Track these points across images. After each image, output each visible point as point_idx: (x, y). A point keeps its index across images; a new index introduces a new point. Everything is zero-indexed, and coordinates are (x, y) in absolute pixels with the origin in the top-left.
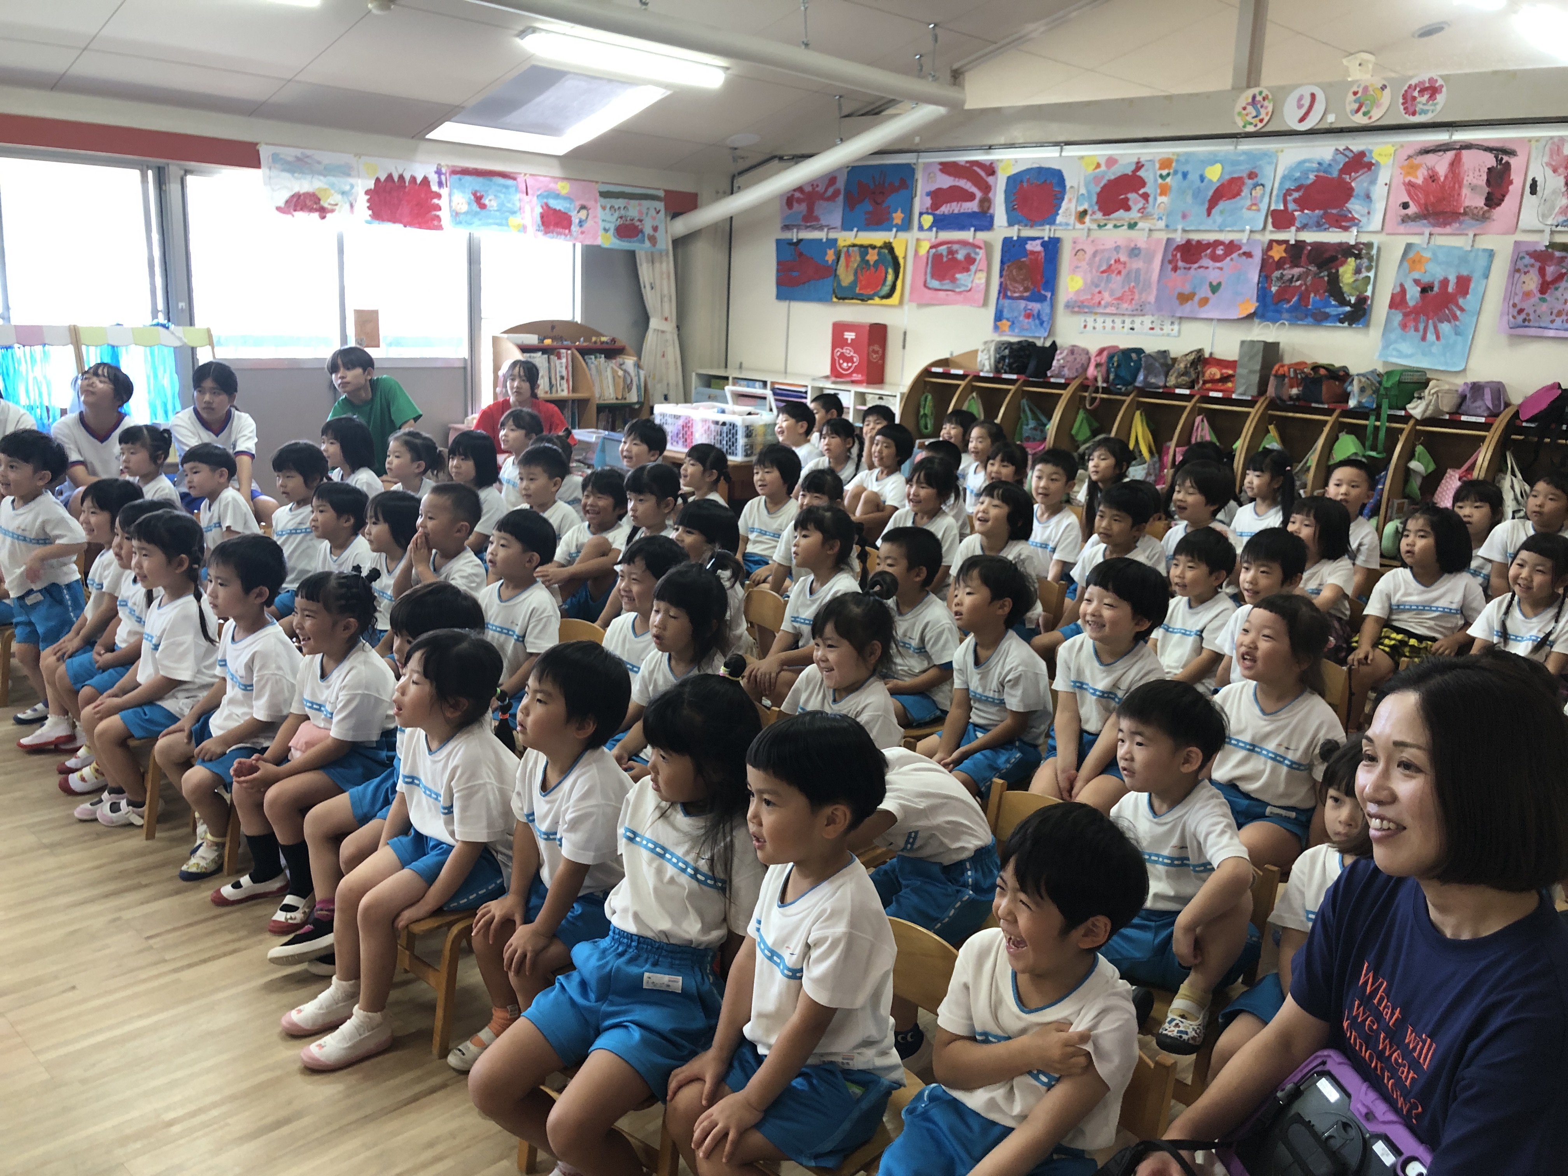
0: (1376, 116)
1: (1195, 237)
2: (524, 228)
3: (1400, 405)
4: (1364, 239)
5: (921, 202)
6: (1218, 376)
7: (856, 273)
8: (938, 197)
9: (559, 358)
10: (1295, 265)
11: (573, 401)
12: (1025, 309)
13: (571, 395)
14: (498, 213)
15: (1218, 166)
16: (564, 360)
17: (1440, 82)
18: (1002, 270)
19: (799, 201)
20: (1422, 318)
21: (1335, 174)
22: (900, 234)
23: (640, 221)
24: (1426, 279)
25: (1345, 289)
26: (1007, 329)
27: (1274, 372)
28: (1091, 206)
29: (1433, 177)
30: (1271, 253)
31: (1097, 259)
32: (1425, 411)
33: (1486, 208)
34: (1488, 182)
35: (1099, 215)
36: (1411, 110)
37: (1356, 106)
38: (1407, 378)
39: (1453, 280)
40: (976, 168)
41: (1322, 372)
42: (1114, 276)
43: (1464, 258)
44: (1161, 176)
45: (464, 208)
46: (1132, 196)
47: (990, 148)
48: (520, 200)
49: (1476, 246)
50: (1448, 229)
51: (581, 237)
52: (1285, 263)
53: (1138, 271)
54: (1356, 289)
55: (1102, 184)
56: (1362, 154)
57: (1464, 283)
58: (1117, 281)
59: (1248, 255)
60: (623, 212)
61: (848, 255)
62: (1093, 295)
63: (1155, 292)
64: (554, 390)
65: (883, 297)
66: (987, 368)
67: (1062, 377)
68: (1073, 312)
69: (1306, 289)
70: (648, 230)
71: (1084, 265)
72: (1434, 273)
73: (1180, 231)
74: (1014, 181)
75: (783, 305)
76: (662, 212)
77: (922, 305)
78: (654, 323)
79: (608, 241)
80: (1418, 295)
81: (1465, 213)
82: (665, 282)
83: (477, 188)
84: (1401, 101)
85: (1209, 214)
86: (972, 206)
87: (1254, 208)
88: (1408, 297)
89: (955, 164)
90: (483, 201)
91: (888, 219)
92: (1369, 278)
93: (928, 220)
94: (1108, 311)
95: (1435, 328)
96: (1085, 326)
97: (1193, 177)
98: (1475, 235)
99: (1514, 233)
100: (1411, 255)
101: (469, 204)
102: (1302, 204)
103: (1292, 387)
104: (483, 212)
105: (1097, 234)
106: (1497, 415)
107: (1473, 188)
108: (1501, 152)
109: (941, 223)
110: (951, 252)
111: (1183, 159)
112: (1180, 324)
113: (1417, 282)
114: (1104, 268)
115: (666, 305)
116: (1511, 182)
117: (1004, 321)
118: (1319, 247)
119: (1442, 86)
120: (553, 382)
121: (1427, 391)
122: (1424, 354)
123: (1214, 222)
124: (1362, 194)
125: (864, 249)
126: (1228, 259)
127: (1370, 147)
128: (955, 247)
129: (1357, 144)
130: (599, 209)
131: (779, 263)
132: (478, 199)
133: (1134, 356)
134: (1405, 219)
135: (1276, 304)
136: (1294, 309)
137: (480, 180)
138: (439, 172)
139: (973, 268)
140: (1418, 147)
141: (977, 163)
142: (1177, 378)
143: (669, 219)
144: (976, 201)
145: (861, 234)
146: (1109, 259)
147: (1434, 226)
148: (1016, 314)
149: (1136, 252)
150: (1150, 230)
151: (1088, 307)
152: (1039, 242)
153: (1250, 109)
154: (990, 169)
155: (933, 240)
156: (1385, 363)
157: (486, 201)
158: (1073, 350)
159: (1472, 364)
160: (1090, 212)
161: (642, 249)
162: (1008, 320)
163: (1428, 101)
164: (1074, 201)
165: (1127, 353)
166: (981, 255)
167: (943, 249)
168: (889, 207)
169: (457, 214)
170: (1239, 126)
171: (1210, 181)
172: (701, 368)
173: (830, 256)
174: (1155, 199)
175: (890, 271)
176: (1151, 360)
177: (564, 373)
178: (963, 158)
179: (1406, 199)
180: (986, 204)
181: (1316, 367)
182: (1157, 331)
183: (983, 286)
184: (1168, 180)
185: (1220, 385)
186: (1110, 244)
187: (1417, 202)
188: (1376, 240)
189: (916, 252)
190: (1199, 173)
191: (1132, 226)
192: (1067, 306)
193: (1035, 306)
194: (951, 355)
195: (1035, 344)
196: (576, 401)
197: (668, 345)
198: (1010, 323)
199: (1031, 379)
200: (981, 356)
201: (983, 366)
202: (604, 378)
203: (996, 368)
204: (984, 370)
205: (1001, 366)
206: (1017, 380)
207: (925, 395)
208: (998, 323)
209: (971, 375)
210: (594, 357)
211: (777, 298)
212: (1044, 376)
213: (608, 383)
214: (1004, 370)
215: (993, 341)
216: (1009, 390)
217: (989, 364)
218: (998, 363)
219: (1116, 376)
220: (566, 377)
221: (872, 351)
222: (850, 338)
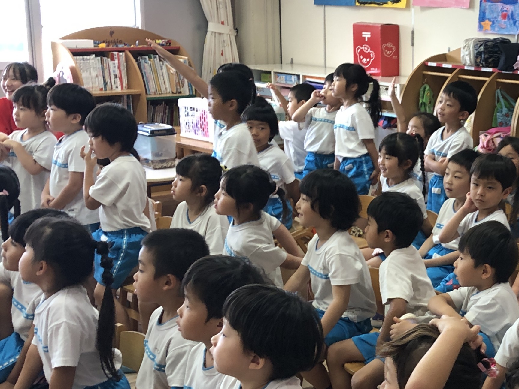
9: (113, 59)
11: (128, 96)
12: (502, 10)
13: (125, 91)
16: (116, 61)
26: (489, 28)
64: (109, 87)
66: (468, 62)
75: (321, 9)
77: (424, 8)
78: (212, 27)
115: (222, 11)
117: (487, 21)
120: (108, 80)
148: (495, 15)
162: (489, 20)
177: (118, 73)
193: (509, 8)
194: (449, 50)
195: (509, 41)
196: (131, 96)
197: (225, 45)
198: (491, 23)
199: (503, 72)
200: (463, 52)
201: (466, 60)
202: (160, 75)
203: (476, 62)
204: (467, 65)
205: (479, 60)
206: (492, 73)
207: (424, 86)
208: (482, 23)
209: (456, 69)
210: (147, 57)
211: (315, 3)
212: (512, 69)
213: (164, 79)
214: (482, 64)
215: (472, 39)
216: (485, 81)
217: (470, 59)
218: (477, 57)
220: (118, 76)
221: (387, 48)
222: (366, 36)
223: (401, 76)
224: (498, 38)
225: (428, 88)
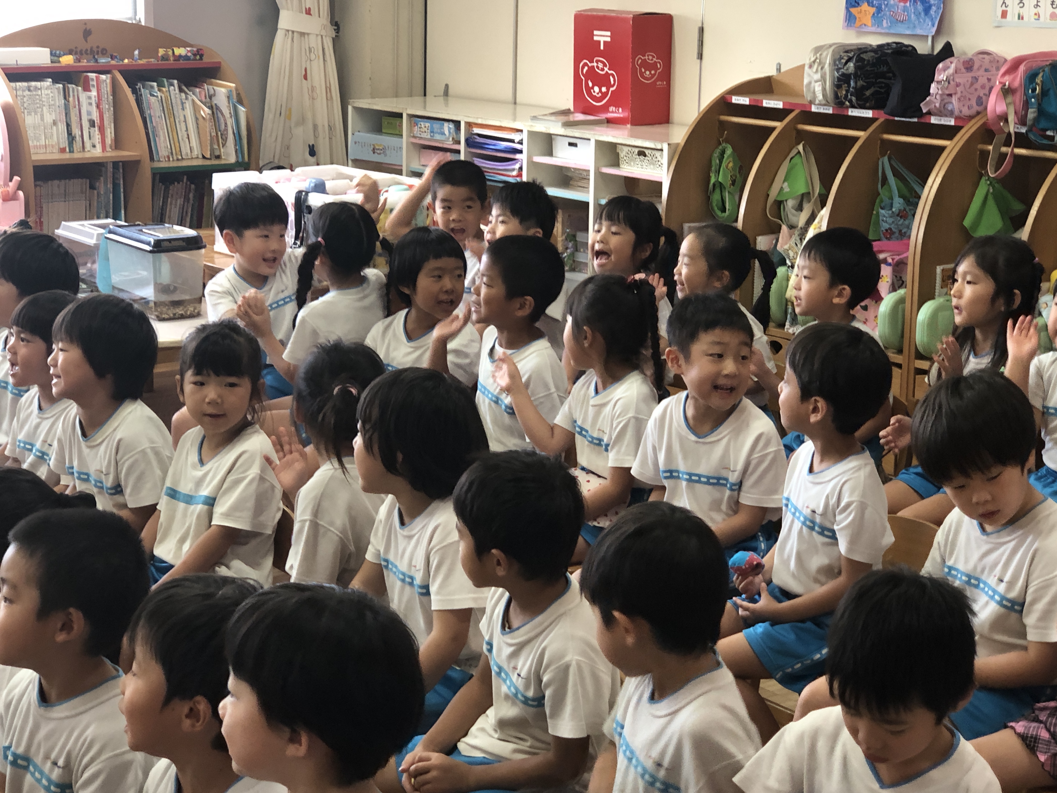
9: (87, 88)
11: (115, 164)
13: (111, 154)
16: (94, 93)
26: (868, 20)
64: (77, 145)
66: (820, 97)
67: (951, 114)
78: (287, 20)
96: (1004, 14)
117: (863, 6)
120: (76, 131)
162: (870, 3)
177: (95, 116)
194: (779, 70)
195: (914, 49)
196: (121, 164)
197: (313, 56)
198: (873, 10)
199: (896, 119)
200: (809, 75)
201: (814, 92)
202: (179, 122)
203: (836, 96)
204: (817, 102)
205: (844, 92)
206: (872, 120)
207: (720, 147)
208: (853, 10)
209: (793, 111)
210: (155, 84)
212: (918, 112)
213: (187, 130)
214: (850, 101)
215: (831, 46)
216: (856, 139)
217: (824, 89)
218: (840, 86)
219: (1041, 112)
220: (97, 122)
221: (645, 65)
222: (602, 39)
223: (672, 123)
224: (888, 44)
225: (729, 151)
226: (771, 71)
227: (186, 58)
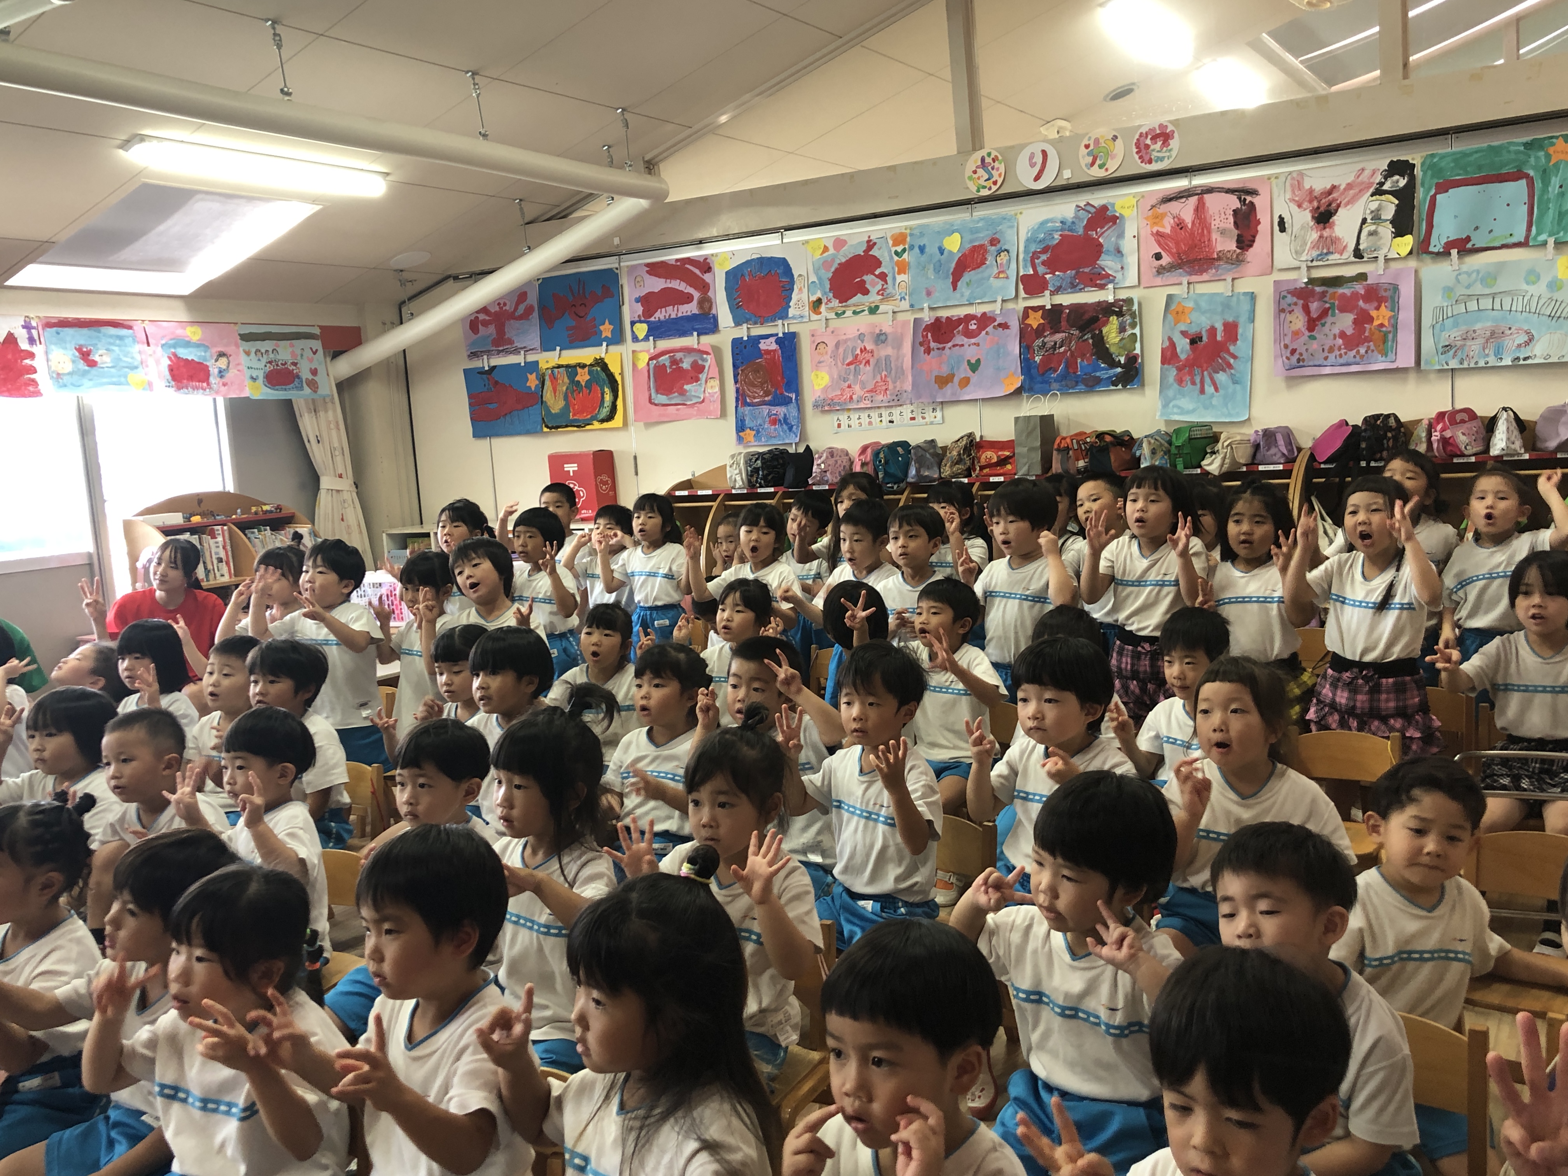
0: (1113, 168)
1: (944, 314)
2: (150, 385)
3: (1194, 463)
4: (1123, 295)
5: (630, 310)
6: (995, 460)
7: (566, 398)
8: (650, 303)
9: (214, 537)
10: (1056, 330)
12: (769, 415)
14: (113, 370)
15: (957, 237)
16: (220, 539)
17: (1170, 128)
18: (736, 376)
19: (485, 324)
20: (1197, 370)
21: (1081, 231)
22: (611, 348)
23: (295, 364)
24: (1193, 330)
25: (1113, 350)
26: (752, 439)
27: (1056, 447)
28: (825, 293)
29: (1180, 225)
30: (1028, 322)
31: (841, 350)
32: (1222, 465)
33: (1238, 251)
34: (1236, 224)
35: (835, 303)
36: (1147, 158)
37: (1090, 159)
38: (1197, 434)
39: (1219, 327)
40: (687, 266)
41: (1108, 438)
42: (862, 366)
43: (1226, 304)
44: (896, 253)
45: (68, 367)
46: (868, 278)
47: (701, 242)
48: (140, 352)
49: (1237, 290)
50: (1205, 277)
51: (223, 389)
52: (1044, 331)
53: (887, 357)
54: (1123, 348)
55: (833, 269)
56: (1104, 208)
57: (1231, 330)
58: (867, 371)
59: (1004, 326)
60: (272, 356)
61: (553, 378)
62: (843, 390)
63: (910, 378)
64: (211, 576)
65: (602, 421)
66: (739, 483)
67: (826, 482)
68: (824, 412)
69: (1072, 354)
70: (305, 375)
71: (827, 358)
72: (1200, 322)
73: (926, 310)
74: (733, 276)
75: (484, 443)
76: (321, 352)
77: (649, 425)
78: (326, 482)
79: (258, 391)
80: (1188, 347)
81: (1219, 259)
82: (334, 433)
83: (82, 342)
84: (1135, 150)
85: (955, 288)
86: (691, 308)
87: (1001, 276)
88: (1178, 350)
89: (663, 263)
90: (91, 357)
91: (596, 333)
92: (1135, 334)
93: (642, 329)
94: (862, 405)
95: (1212, 379)
96: (839, 426)
97: (931, 249)
98: (1233, 279)
99: (1271, 273)
100: (1173, 307)
101: (73, 362)
102: (1052, 265)
103: (1078, 460)
104: (94, 371)
105: (835, 323)
106: (1294, 460)
107: (1223, 232)
108: (1243, 192)
109: (657, 331)
110: (674, 362)
111: (915, 232)
112: (942, 409)
113: (1184, 334)
114: (850, 359)
115: (339, 459)
116: (1259, 222)
117: (748, 431)
118: (1077, 309)
119: (1173, 132)
120: (210, 567)
121: (1220, 445)
122: (1206, 408)
123: (962, 296)
124: (1112, 249)
125: (572, 370)
126: (984, 333)
127: (1111, 201)
128: (679, 355)
129: (1098, 198)
130: (243, 356)
131: (471, 396)
132: (85, 355)
133: (900, 449)
134: (1161, 271)
135: (1043, 374)
136: (1063, 377)
137: (85, 331)
138: (27, 327)
139: (703, 376)
140: (1160, 196)
141: (689, 260)
142: (951, 467)
143: (328, 359)
144: (695, 302)
145: (565, 353)
146: (854, 349)
147: (1190, 274)
148: (760, 422)
149: (883, 337)
150: (894, 312)
151: (839, 404)
152: (773, 339)
153: (981, 172)
154: (706, 266)
155: (652, 351)
156: (1168, 422)
157: (96, 358)
158: (832, 453)
159: (1256, 411)
160: (824, 300)
161: (300, 397)
162: (751, 429)
163: (1162, 148)
164: (805, 290)
165: (892, 447)
166: (710, 361)
167: (665, 360)
168: (594, 319)
169: (58, 374)
170: (972, 191)
171: (950, 252)
172: (391, 527)
173: (532, 382)
174: (894, 279)
175: (606, 390)
176: (921, 452)
177: (222, 555)
178: (672, 256)
179: (1159, 250)
180: (707, 305)
181: (1100, 435)
182: (919, 420)
183: (718, 395)
184: (905, 256)
185: (999, 470)
186: (852, 333)
187: (1169, 251)
188: (1135, 295)
189: (634, 365)
190: (937, 245)
191: (873, 310)
192: (816, 406)
193: (781, 411)
194: (694, 475)
195: (787, 450)
197: (346, 505)
198: (754, 432)
200: (729, 471)
201: (734, 482)
203: (749, 481)
204: (736, 487)
205: (755, 479)
206: (775, 493)
208: (741, 434)
209: (718, 495)
210: (256, 531)
211: (474, 436)
214: (759, 483)
215: (741, 454)
217: (741, 479)
218: (752, 476)
219: (886, 473)
220: (224, 558)
221: (602, 482)
222: (571, 470)
224: (772, 450)
226: (689, 477)
227: (271, 512)
